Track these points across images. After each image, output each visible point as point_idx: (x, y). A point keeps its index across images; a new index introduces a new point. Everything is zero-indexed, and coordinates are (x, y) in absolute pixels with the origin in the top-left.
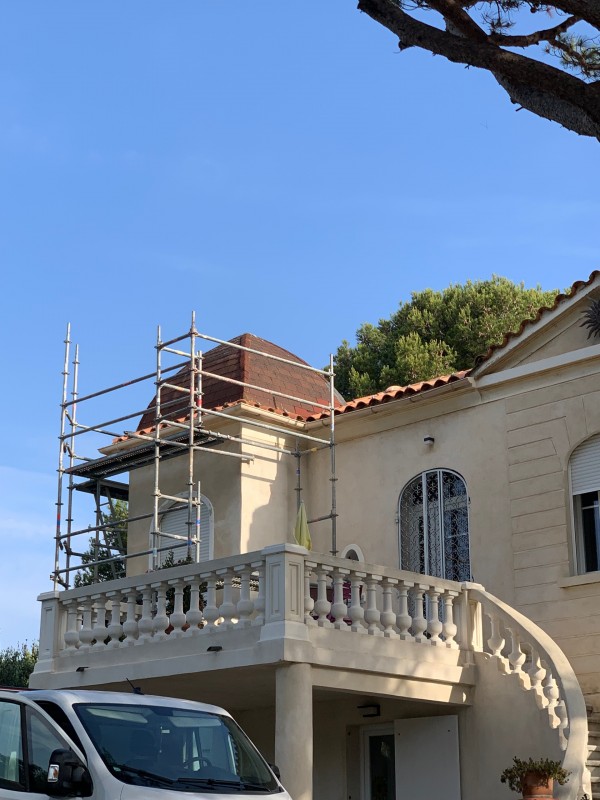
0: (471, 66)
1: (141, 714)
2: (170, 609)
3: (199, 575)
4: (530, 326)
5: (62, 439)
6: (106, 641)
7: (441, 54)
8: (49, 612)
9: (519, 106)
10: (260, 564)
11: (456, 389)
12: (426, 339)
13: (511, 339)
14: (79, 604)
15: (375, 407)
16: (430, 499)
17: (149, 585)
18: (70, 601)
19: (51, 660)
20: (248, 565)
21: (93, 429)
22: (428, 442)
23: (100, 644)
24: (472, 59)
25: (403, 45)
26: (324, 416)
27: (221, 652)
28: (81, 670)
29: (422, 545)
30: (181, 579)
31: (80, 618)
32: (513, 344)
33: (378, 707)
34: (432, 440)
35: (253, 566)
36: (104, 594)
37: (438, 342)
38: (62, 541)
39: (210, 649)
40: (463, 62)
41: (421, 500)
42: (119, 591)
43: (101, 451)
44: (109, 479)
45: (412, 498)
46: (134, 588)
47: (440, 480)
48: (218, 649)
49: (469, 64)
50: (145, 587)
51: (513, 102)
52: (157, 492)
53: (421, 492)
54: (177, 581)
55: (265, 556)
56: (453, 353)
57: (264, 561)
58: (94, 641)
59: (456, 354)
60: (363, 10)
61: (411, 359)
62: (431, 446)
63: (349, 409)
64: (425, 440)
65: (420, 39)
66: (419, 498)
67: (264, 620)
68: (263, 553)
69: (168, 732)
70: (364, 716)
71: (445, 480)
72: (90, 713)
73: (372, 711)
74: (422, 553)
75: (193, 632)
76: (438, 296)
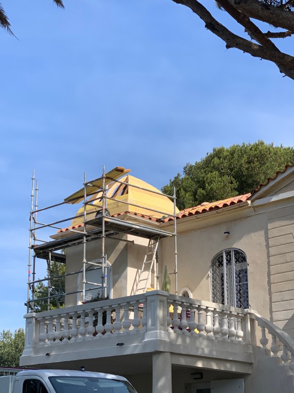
0: (263, 59)
1: (83, 381)
2: (95, 323)
3: (111, 306)
4: (280, 174)
5: (31, 230)
6: (61, 340)
7: (247, 52)
8: (30, 324)
9: (284, 75)
10: (144, 300)
11: (241, 207)
12: (222, 175)
13: (270, 181)
14: (46, 320)
15: (198, 216)
16: (227, 264)
17: (84, 311)
18: (41, 319)
19: (32, 349)
20: (138, 301)
21: (49, 226)
22: (226, 234)
23: (57, 341)
24: (264, 56)
25: (228, 47)
26: (170, 220)
27: (124, 346)
28: (48, 354)
29: (223, 288)
30: (102, 308)
31: (46, 327)
32: (272, 184)
33: (201, 374)
34: (228, 233)
35: (140, 301)
36: (60, 315)
37: (229, 176)
38: (31, 285)
39: (118, 344)
40: (258, 57)
41: (222, 265)
42: (68, 313)
43: (51, 237)
44: (55, 252)
45: (217, 264)
46: (76, 312)
47: (233, 254)
48: (122, 344)
49: (262, 58)
50: (82, 312)
51: (281, 72)
52: (85, 260)
53: (222, 261)
54: (99, 309)
55: (147, 296)
56: (236, 183)
57: (146, 299)
58: (54, 340)
59: (238, 183)
60: (208, 28)
61: (214, 186)
62: (227, 236)
63: (184, 216)
64: (225, 233)
65: (237, 44)
66: (221, 264)
67: (146, 329)
68: (146, 295)
69: (96, 390)
70: (194, 379)
71: (235, 255)
72: (58, 382)
73: (199, 376)
74: (223, 292)
75: (108, 335)
76: (227, 151)
